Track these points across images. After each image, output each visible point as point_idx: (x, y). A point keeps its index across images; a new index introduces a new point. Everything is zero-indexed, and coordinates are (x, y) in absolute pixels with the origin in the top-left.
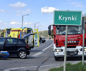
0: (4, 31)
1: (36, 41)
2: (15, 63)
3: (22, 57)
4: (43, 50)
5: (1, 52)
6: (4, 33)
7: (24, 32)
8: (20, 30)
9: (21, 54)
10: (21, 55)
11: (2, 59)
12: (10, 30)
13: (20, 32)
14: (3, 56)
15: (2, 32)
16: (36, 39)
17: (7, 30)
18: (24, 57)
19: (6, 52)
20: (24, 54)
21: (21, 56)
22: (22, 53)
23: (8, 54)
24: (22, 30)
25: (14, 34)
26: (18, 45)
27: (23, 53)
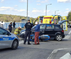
0: (38, 18)
1: (64, 26)
2: (56, 44)
3: (59, 39)
4: (69, 34)
5: (43, 35)
6: (38, 20)
7: (55, 19)
8: (51, 17)
10: (58, 38)
11: (44, 41)
12: (43, 17)
13: (51, 19)
14: (45, 39)
15: (36, 19)
16: (64, 25)
17: (40, 17)
18: (61, 39)
20: (60, 37)
21: (57, 39)
22: (58, 36)
23: (49, 37)
24: (53, 17)
25: (46, 21)
26: (55, 30)
27: (59, 36)
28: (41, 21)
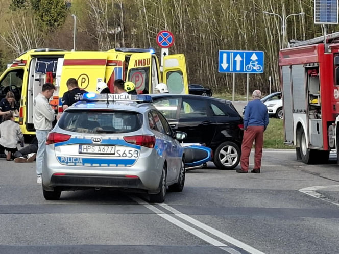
3: (227, 161)
7: (133, 70)
9: (222, 151)
10: (222, 156)
14: (192, 161)
17: (34, 56)
18: (234, 162)
19: (198, 144)
20: (233, 152)
21: (222, 161)
22: (226, 150)
24: (122, 58)
27: (230, 148)
28: (45, 77)
